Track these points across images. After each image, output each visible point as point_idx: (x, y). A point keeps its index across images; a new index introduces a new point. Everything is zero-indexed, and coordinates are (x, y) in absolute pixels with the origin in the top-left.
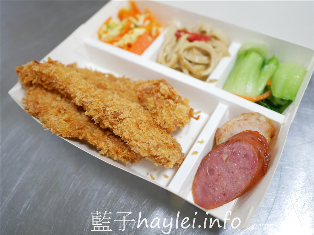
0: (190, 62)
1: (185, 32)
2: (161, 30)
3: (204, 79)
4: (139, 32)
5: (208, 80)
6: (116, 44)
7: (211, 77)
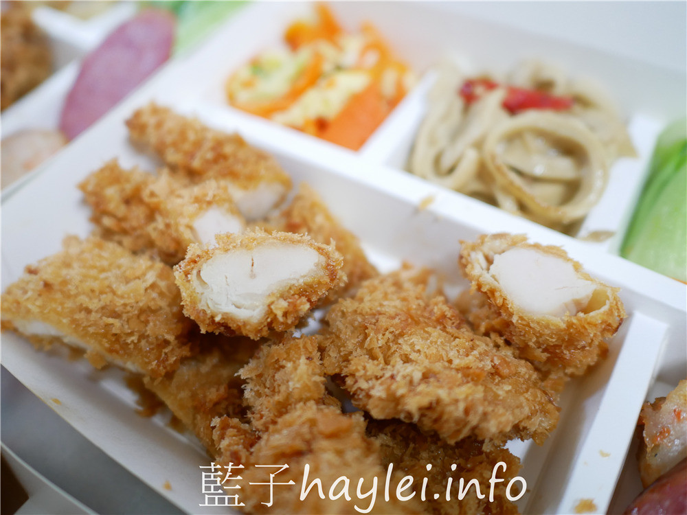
0: (520, 173)
1: (490, 85)
2: (409, 80)
3: (570, 228)
4: (350, 83)
5: (583, 232)
6: (280, 118)
7: (590, 225)
